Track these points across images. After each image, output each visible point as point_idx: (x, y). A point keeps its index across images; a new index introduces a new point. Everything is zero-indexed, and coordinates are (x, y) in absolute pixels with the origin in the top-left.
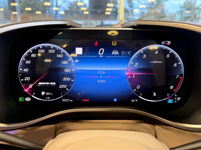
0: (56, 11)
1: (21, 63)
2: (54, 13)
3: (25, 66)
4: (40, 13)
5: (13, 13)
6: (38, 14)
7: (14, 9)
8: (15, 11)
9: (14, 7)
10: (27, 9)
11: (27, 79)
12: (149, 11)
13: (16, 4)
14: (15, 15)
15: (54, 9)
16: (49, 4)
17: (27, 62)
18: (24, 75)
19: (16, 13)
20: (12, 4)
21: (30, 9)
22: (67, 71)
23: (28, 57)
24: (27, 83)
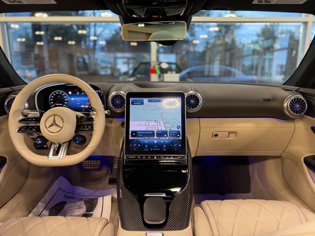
0: (95, 41)
1: (50, 97)
2: (92, 44)
3: (51, 98)
4: (73, 43)
5: (38, 43)
6: (71, 45)
7: (39, 38)
8: (40, 41)
9: (40, 36)
10: (56, 38)
11: (52, 103)
12: (215, 41)
13: (42, 33)
14: (40, 46)
15: (92, 38)
16: (84, 32)
17: (52, 97)
18: (51, 101)
19: (42, 43)
20: (37, 33)
21: (60, 38)
22: (66, 100)
23: (52, 95)
24: (52, 104)
